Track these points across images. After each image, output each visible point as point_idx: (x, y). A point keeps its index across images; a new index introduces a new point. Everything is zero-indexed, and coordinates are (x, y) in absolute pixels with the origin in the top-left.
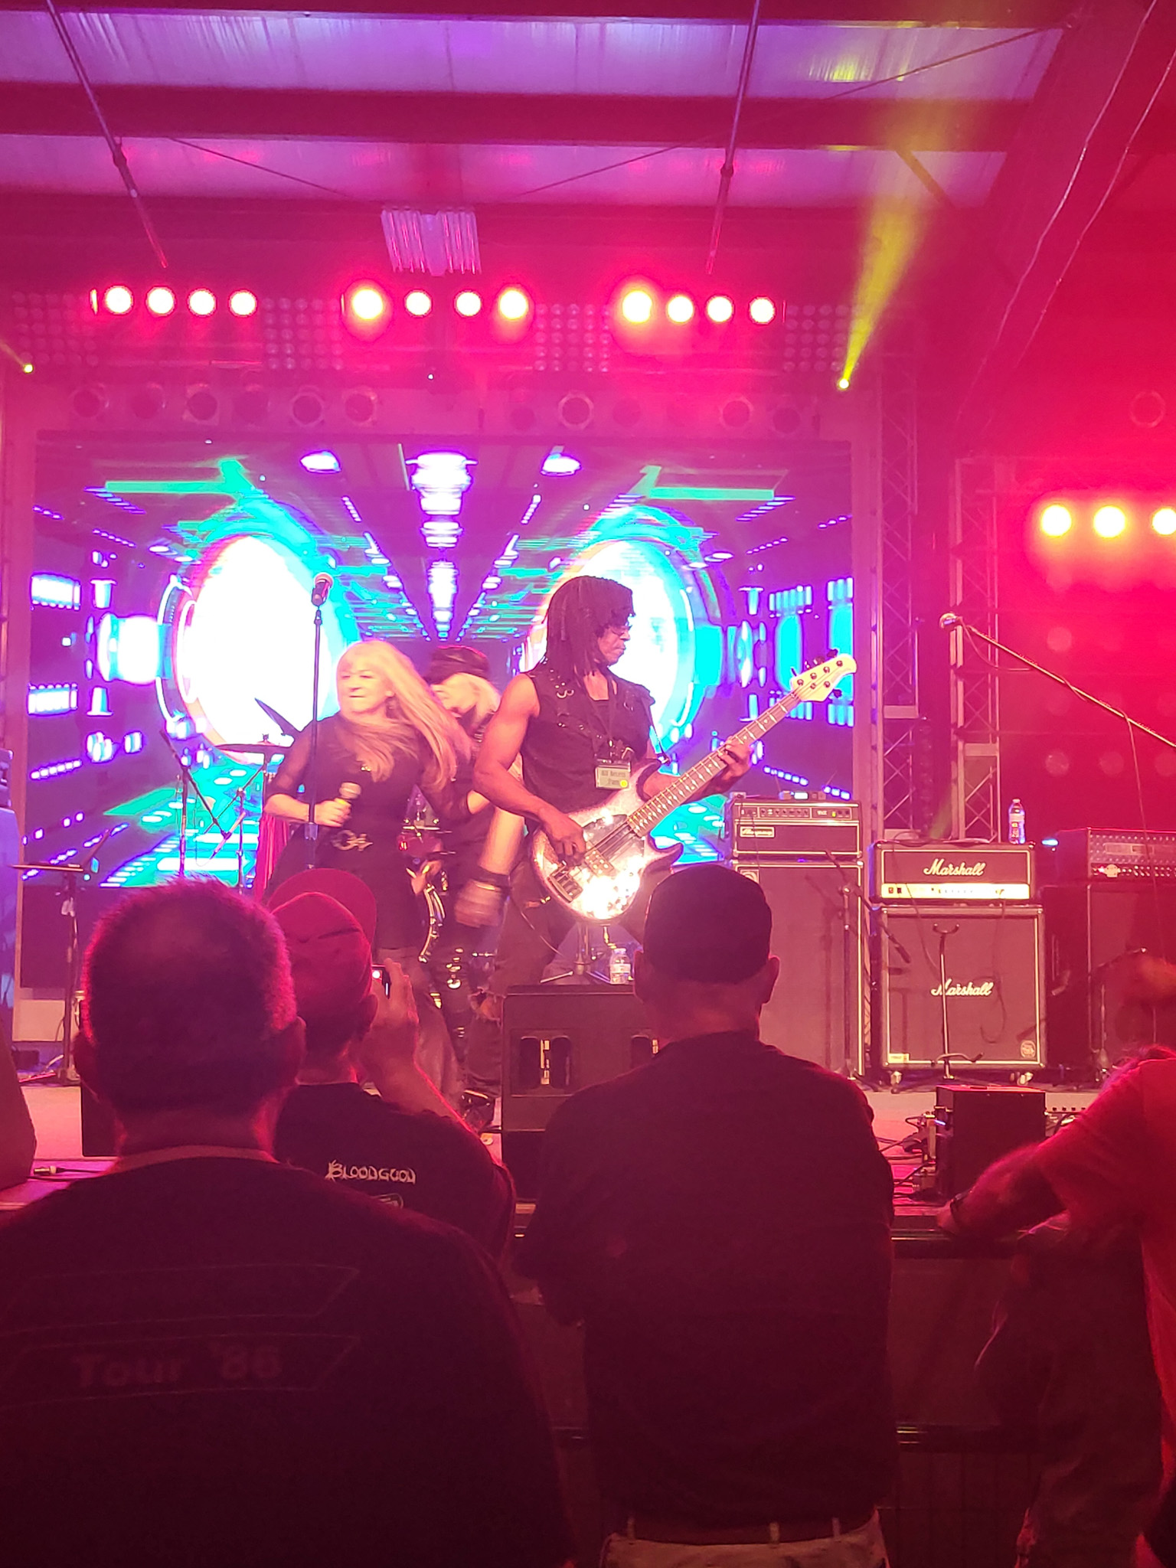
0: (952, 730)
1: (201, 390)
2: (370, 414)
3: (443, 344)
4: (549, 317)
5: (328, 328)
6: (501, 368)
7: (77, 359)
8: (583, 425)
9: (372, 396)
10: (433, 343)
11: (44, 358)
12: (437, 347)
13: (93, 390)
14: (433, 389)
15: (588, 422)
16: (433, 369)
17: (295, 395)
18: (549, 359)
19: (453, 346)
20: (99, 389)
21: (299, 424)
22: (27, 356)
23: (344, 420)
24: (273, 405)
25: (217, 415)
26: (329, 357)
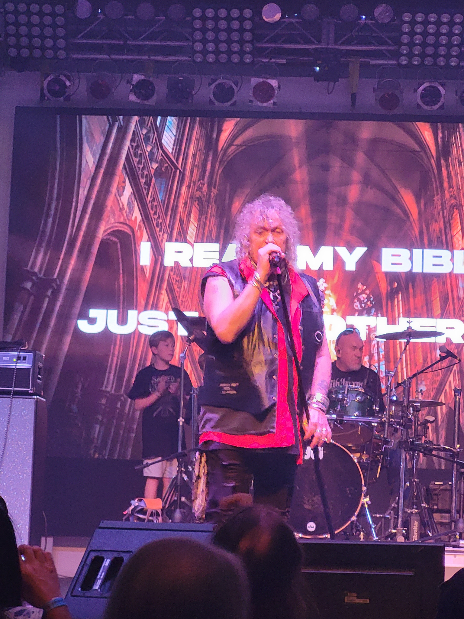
1: (143, 77)
2: (271, 97)
3: (328, 44)
4: (414, 23)
5: (242, 30)
6: (373, 62)
7: (50, 53)
8: (437, 107)
9: (274, 83)
10: (319, 42)
11: (25, 52)
12: (323, 46)
13: (62, 78)
14: (318, 77)
15: (440, 104)
16: (319, 62)
17: (214, 81)
18: (410, 55)
19: (336, 43)
20: (66, 76)
21: (217, 103)
22: (13, 52)
23: (251, 101)
24: (196, 89)
25: (154, 98)
26: (242, 53)
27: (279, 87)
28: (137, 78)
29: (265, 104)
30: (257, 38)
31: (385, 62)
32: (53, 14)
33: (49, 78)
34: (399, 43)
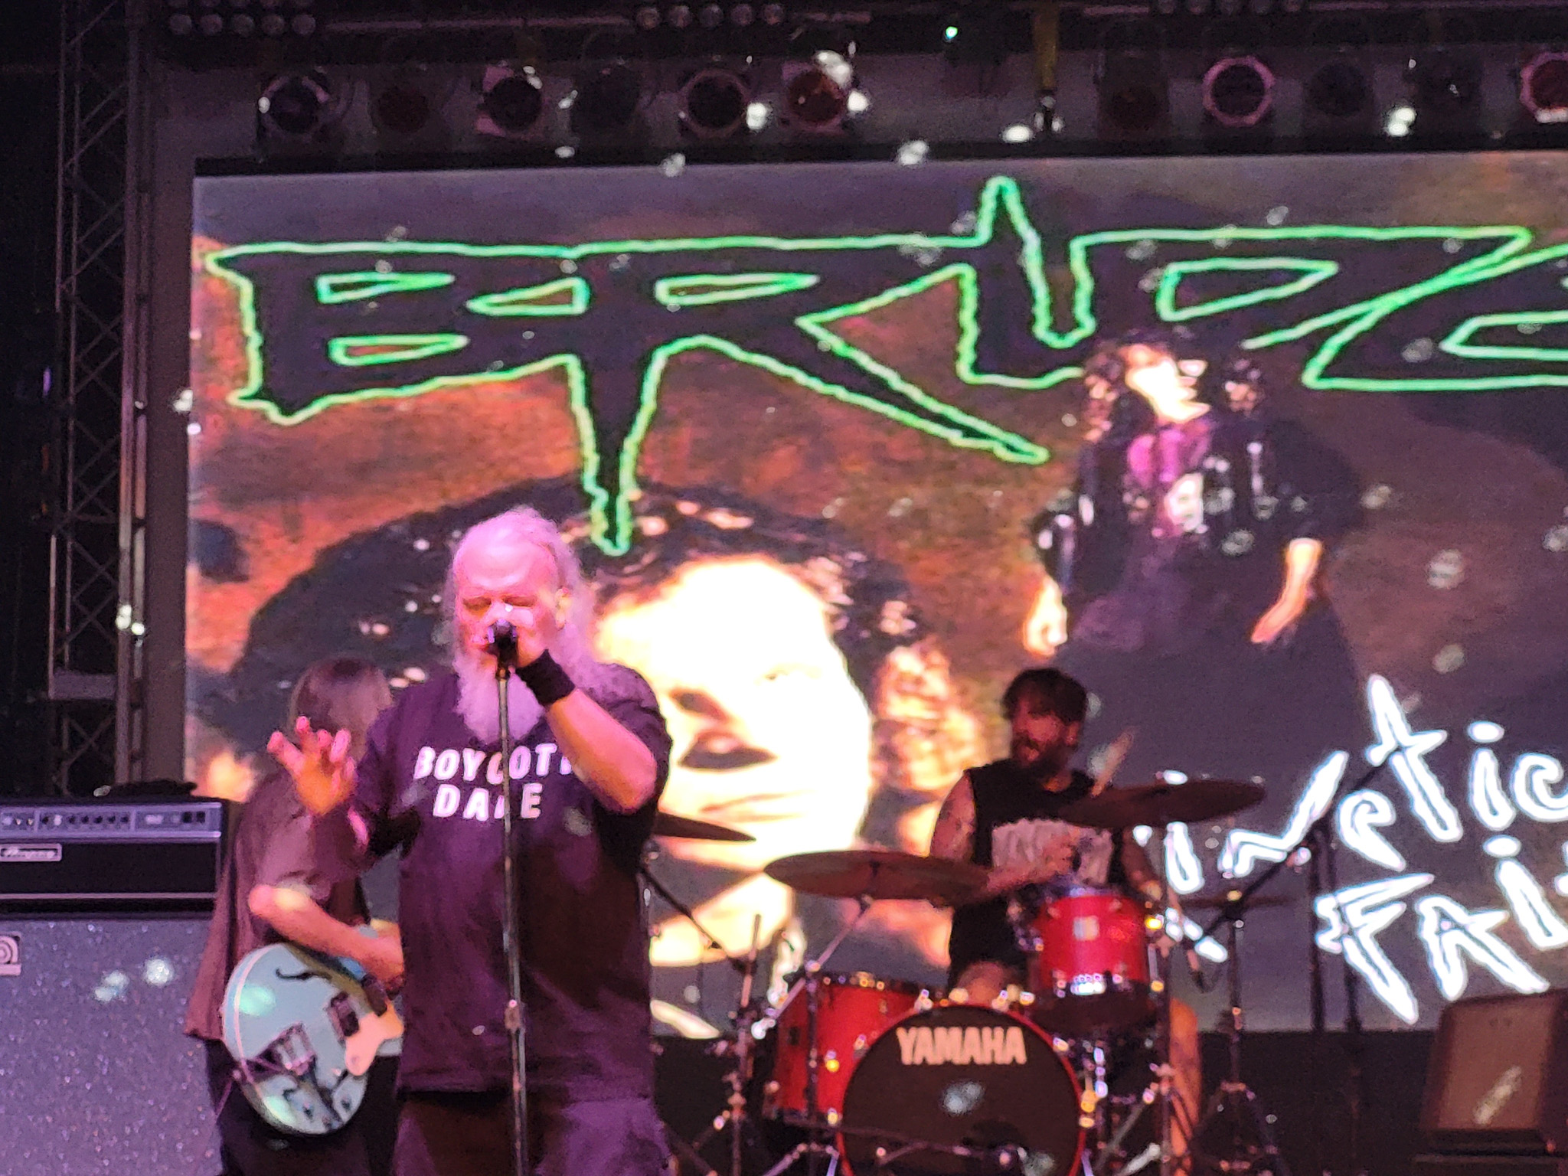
1: (509, 74)
2: (835, 107)
6: (1091, 11)
7: (275, 23)
8: (1252, 119)
11: (213, 23)
13: (307, 82)
14: (953, 55)
15: (1261, 110)
16: (954, 15)
17: (689, 74)
20: (316, 78)
21: (700, 130)
22: (182, 24)
23: (785, 121)
24: (645, 99)
25: (540, 124)
27: (856, 83)
28: (495, 74)
29: (821, 128)
31: (1121, 10)
33: (275, 85)
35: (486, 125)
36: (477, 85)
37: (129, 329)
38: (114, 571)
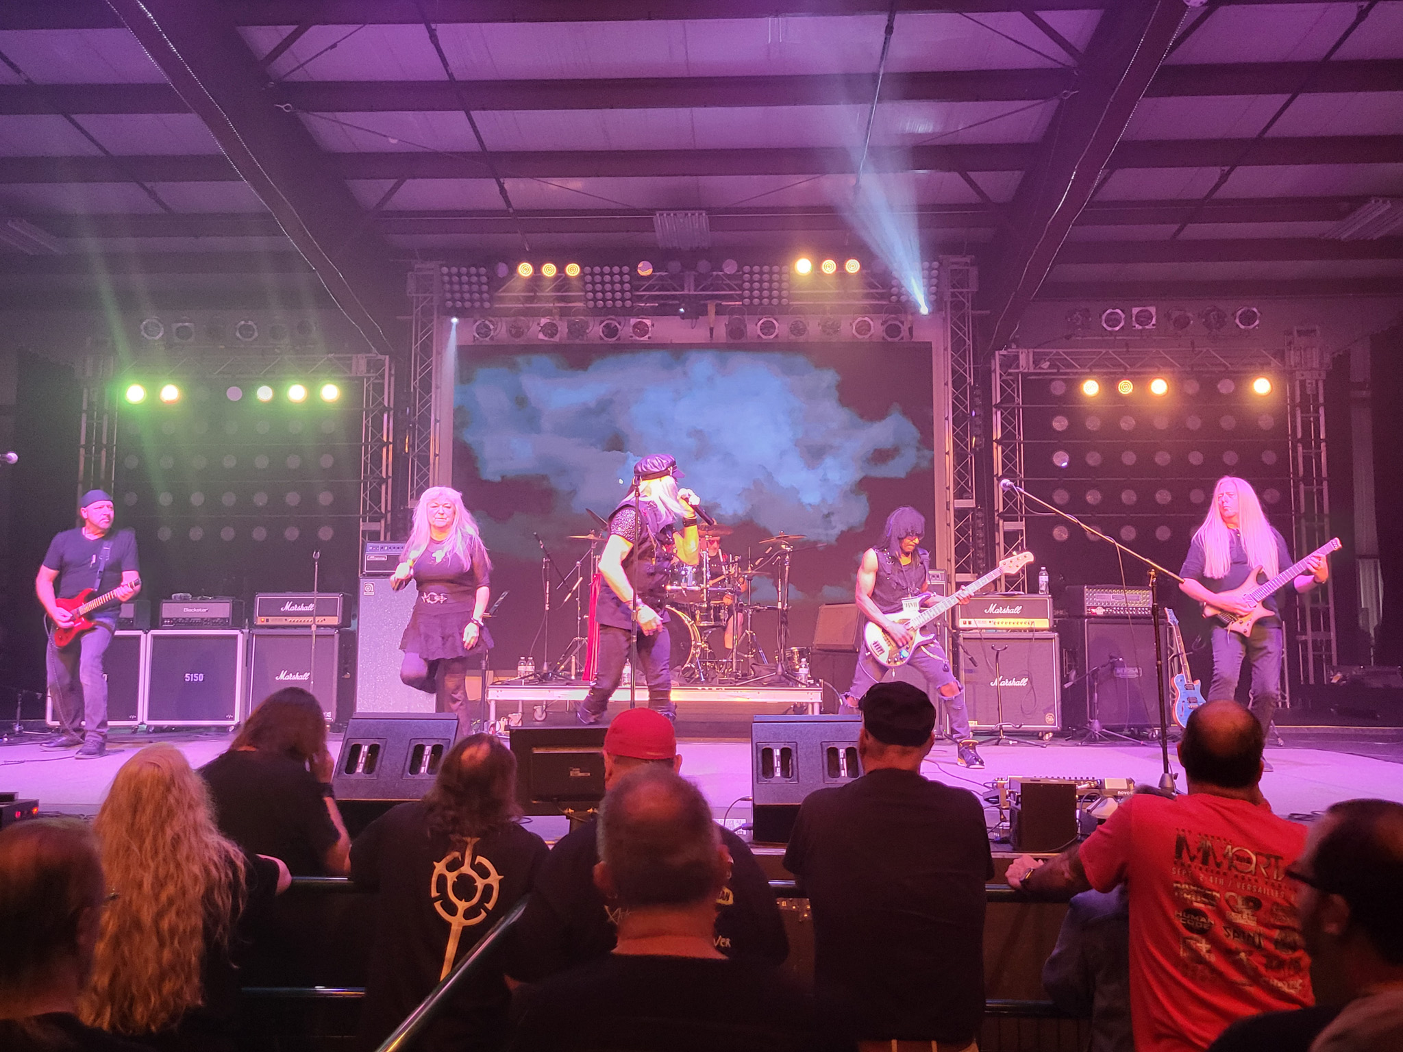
0: (996, 514)
1: (548, 321)
2: (647, 332)
3: (689, 290)
4: (751, 273)
5: (622, 283)
6: (724, 303)
7: (477, 304)
8: (772, 337)
9: (648, 322)
10: (683, 290)
11: (459, 304)
12: (686, 292)
13: (487, 322)
14: (683, 316)
15: (775, 334)
16: (683, 305)
17: (603, 322)
18: (751, 298)
19: (695, 291)
20: (490, 321)
21: (606, 339)
22: (450, 304)
23: (632, 337)
24: (590, 328)
25: (558, 335)
26: (623, 300)
27: (653, 325)
28: (544, 321)
29: (642, 339)
30: (635, 288)
31: (733, 303)
32: (478, 275)
33: (477, 324)
34: (741, 288)
35: (541, 336)
36: (538, 324)
37: (433, 397)
38: (428, 470)
